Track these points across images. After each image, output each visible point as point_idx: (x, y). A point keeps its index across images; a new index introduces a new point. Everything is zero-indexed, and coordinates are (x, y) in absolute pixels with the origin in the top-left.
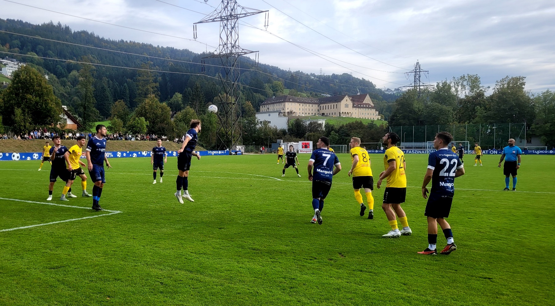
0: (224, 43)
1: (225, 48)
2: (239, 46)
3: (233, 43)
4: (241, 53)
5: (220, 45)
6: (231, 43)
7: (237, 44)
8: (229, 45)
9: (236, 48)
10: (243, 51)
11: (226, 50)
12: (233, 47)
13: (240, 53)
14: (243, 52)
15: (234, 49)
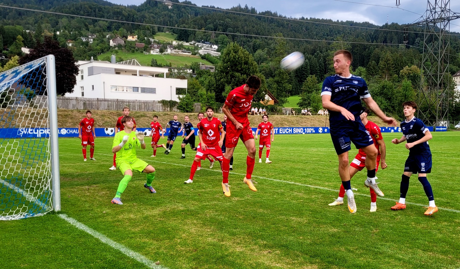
0: (432, 8)
1: (433, 13)
2: (450, 10)
3: (443, 6)
4: (452, 17)
5: (427, 10)
6: (441, 8)
7: (448, 7)
8: (438, 10)
9: (447, 12)
10: (455, 15)
11: (434, 15)
12: (442, 11)
13: (450, 18)
14: (455, 17)
15: (444, 14)
